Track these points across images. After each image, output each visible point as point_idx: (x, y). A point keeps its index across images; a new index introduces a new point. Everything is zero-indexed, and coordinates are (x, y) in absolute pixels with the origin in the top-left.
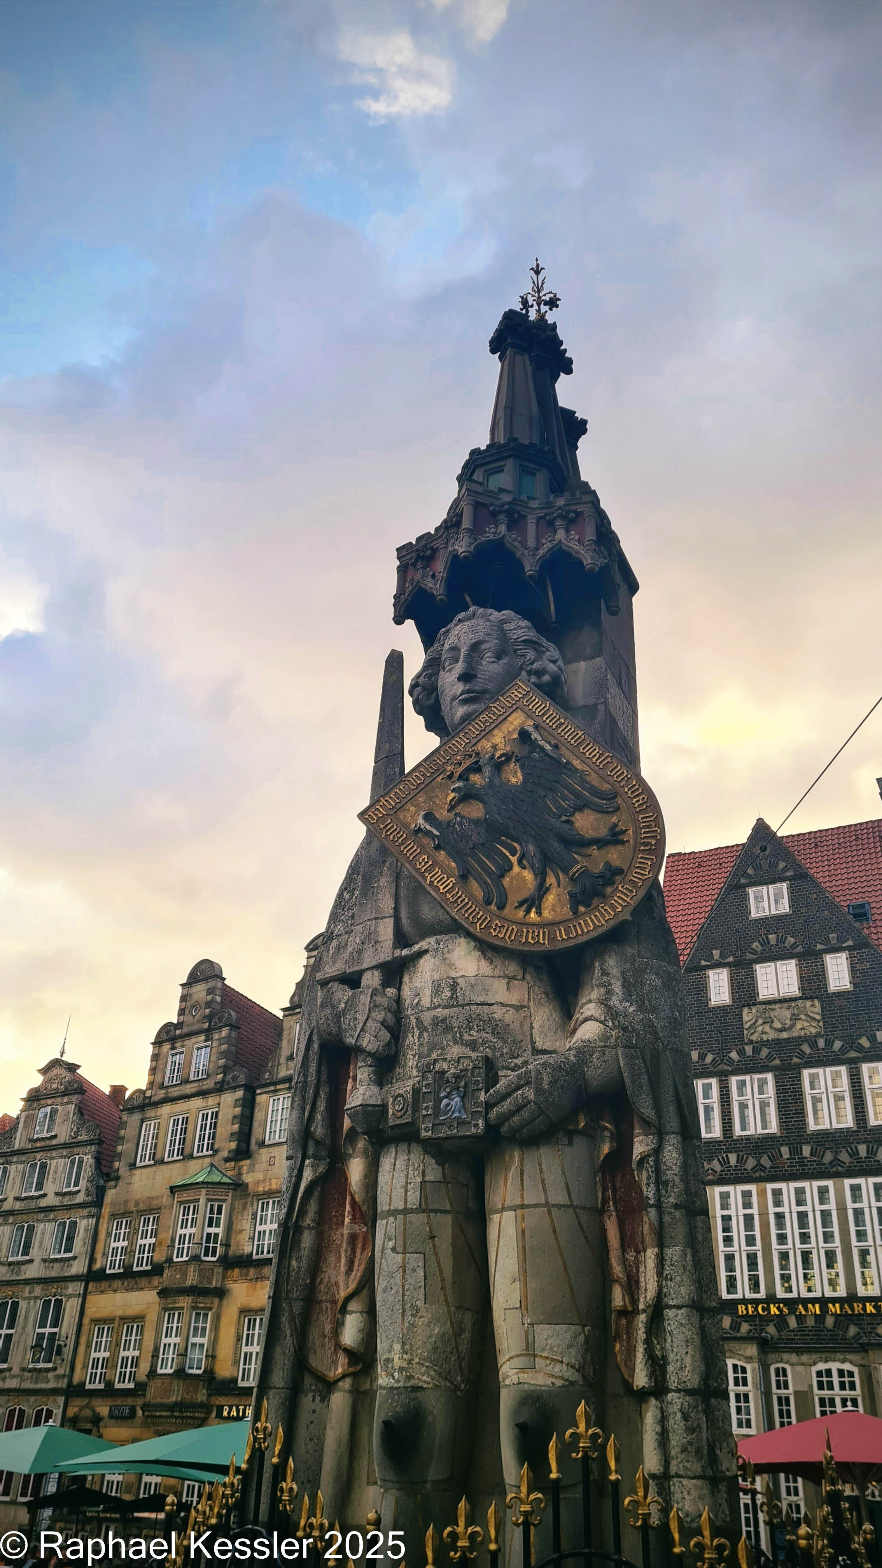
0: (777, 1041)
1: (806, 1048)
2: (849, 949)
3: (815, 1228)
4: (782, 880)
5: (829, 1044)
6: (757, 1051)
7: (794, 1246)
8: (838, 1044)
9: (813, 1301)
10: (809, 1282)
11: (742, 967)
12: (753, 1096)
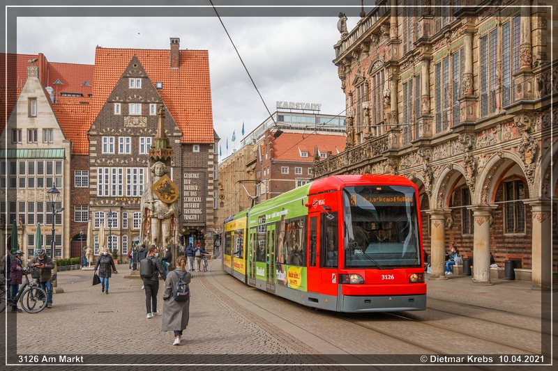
0: (134, 128)
1: (141, 131)
2: (157, 103)
4: (140, 77)
5: (148, 130)
7: (132, 184)
8: (150, 131)
9: (135, 197)
10: (135, 193)
11: (125, 103)
12: (125, 143)
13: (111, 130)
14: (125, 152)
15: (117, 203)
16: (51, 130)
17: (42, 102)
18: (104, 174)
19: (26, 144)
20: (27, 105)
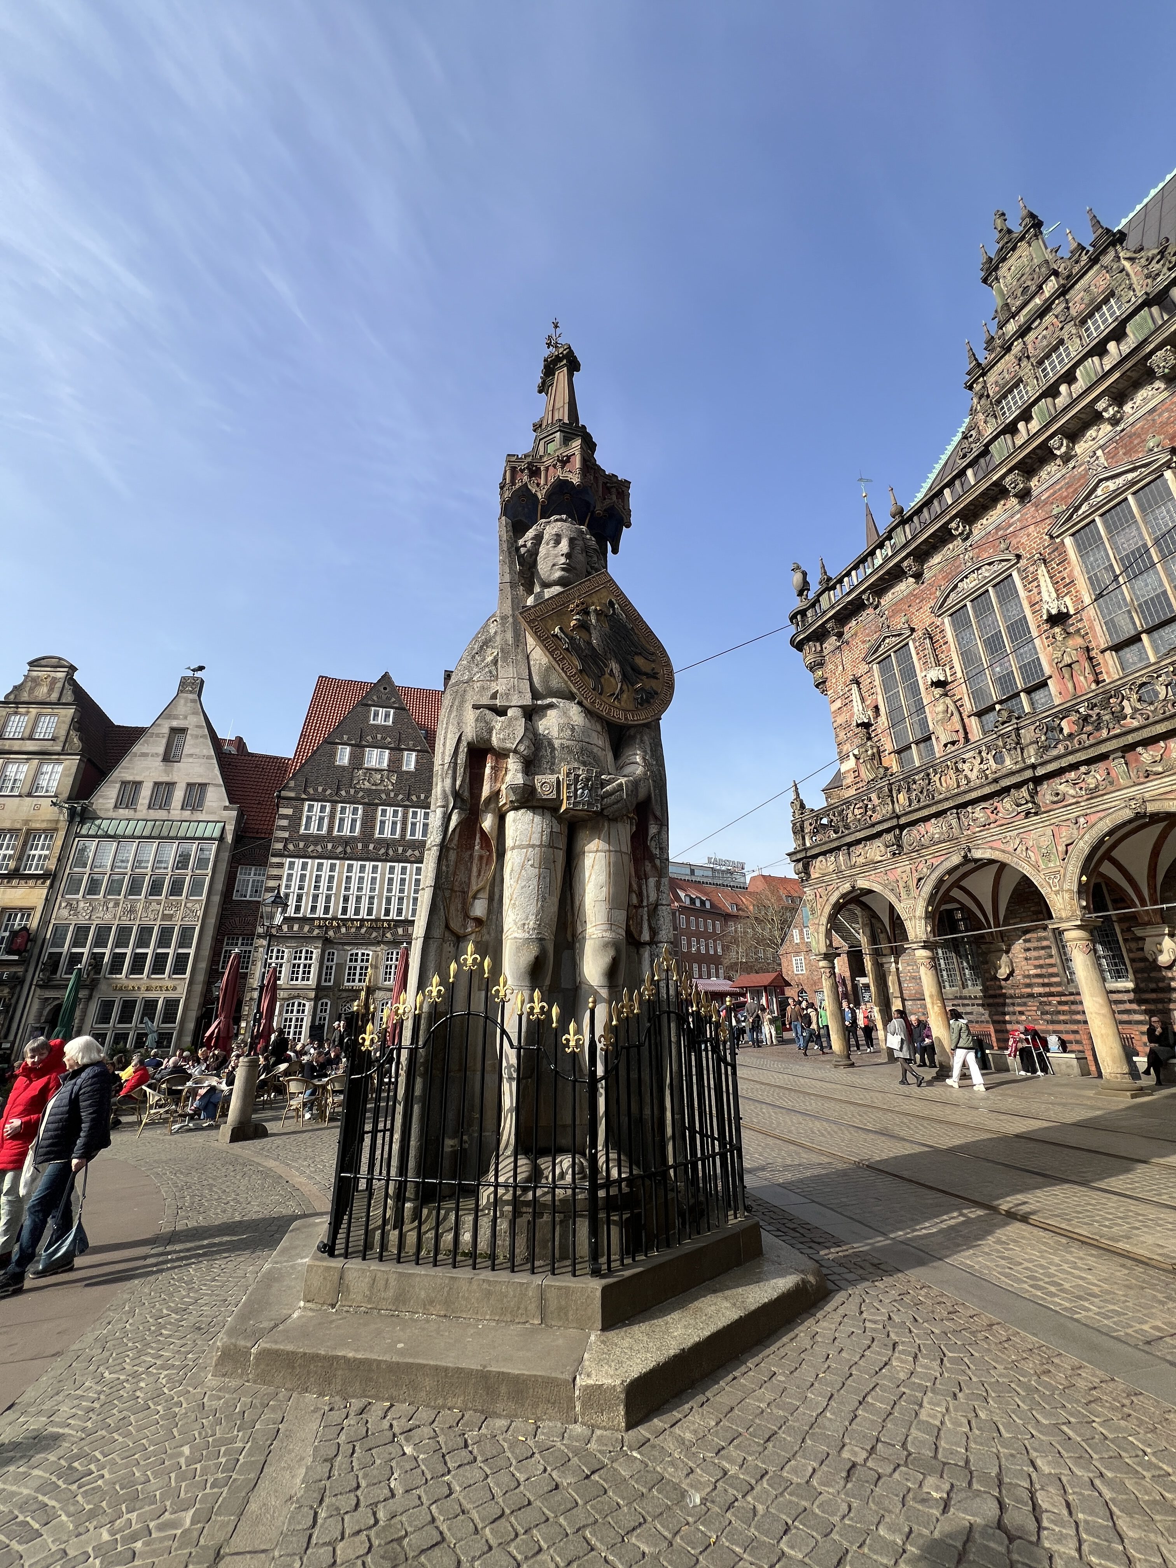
0: (369, 790)
1: (384, 796)
2: (417, 751)
3: (366, 885)
4: (391, 708)
5: (396, 795)
6: (356, 792)
7: (353, 893)
8: (401, 797)
9: (357, 920)
10: (357, 911)
11: (358, 748)
12: (348, 815)
13: (324, 790)
14: (346, 832)
15: (316, 931)
16: (203, 786)
17: (197, 737)
18: (297, 871)
19: (145, 811)
20: (164, 741)
